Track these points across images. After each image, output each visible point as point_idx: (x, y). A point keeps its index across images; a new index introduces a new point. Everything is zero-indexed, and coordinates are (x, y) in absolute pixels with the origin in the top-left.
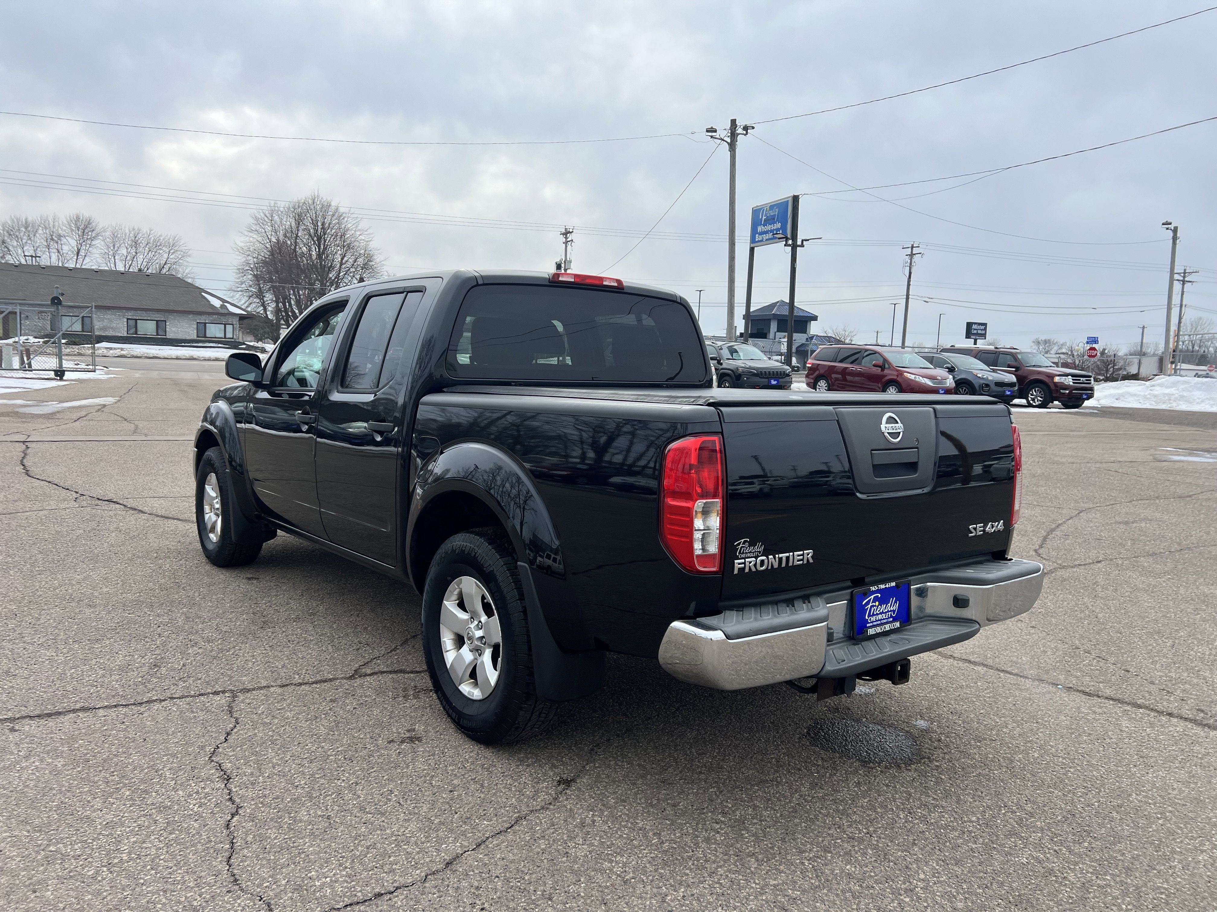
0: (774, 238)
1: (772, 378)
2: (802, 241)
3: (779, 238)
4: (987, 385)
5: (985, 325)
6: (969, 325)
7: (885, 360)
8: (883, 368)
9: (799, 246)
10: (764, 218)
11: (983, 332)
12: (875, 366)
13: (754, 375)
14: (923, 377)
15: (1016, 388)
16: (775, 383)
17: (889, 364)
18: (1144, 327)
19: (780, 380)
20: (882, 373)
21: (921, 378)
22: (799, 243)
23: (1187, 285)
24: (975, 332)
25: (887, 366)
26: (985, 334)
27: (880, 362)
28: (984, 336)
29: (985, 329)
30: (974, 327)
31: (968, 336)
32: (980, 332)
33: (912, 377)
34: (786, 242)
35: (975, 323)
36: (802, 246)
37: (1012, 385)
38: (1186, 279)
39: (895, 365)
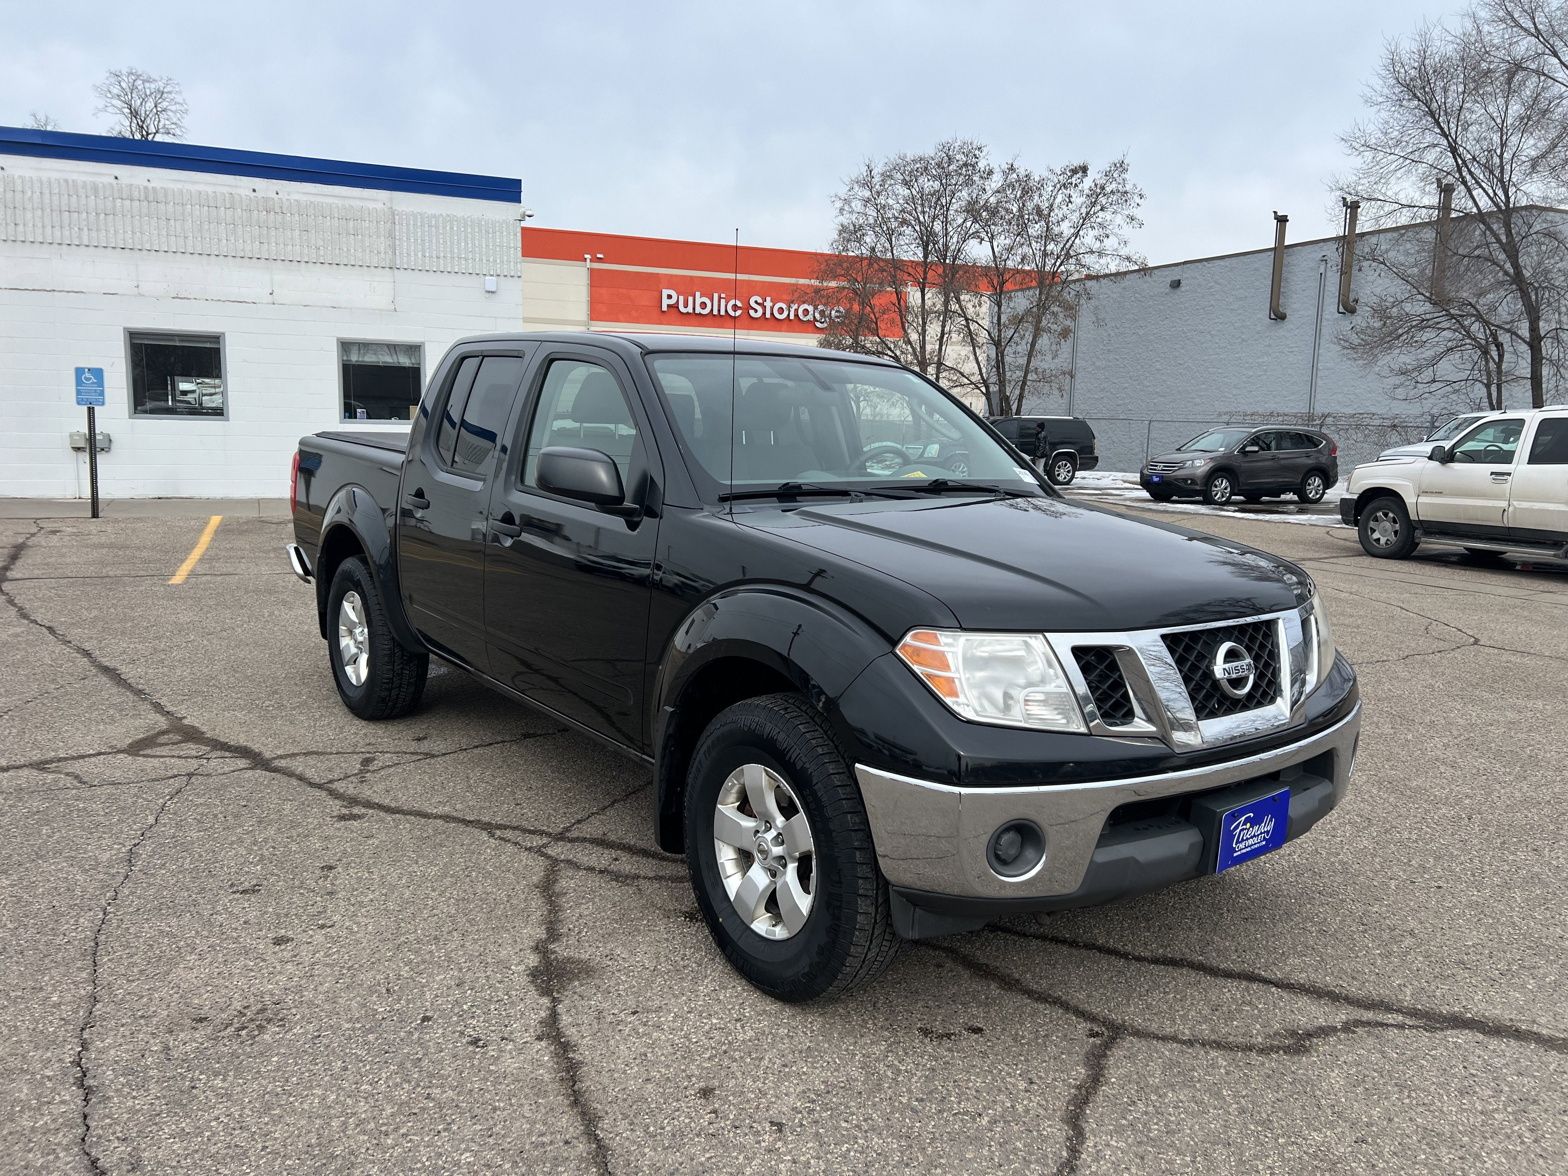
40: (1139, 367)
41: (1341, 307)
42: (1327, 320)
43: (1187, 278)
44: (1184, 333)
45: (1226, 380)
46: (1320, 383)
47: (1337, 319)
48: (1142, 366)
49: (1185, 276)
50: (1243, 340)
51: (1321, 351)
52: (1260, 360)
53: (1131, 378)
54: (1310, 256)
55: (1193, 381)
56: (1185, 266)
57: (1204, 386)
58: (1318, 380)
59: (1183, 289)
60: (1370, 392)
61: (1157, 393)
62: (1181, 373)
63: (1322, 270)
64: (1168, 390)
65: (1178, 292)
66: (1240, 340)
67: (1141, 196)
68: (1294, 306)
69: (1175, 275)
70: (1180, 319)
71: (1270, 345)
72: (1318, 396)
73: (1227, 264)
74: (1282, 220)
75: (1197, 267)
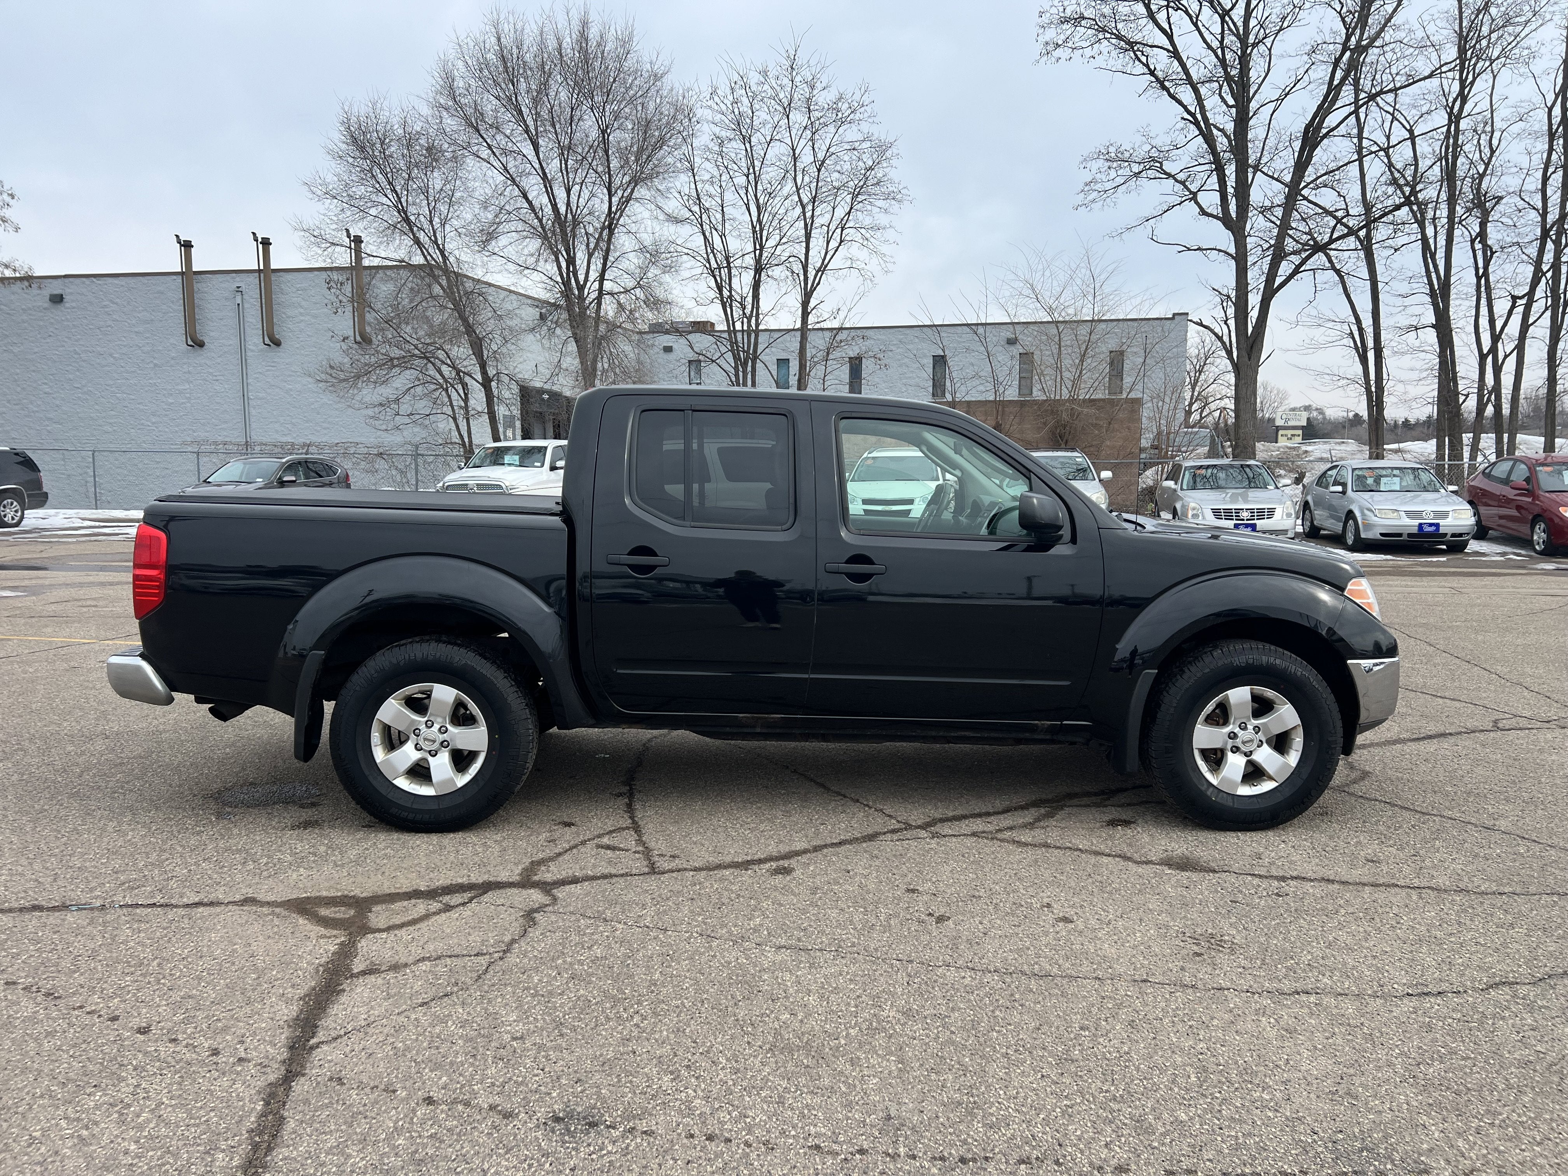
40: (19, 389)
41: (266, 339)
42: (252, 351)
43: (71, 294)
44: (76, 353)
45: (141, 407)
46: (253, 412)
47: (261, 350)
48: (23, 389)
49: (68, 290)
50: (156, 365)
51: (250, 381)
52: (180, 387)
53: (9, 401)
54: (223, 285)
55: (97, 407)
56: (67, 280)
57: (113, 413)
58: (251, 409)
59: (67, 305)
60: (307, 422)
61: (50, 419)
62: (79, 398)
63: (239, 301)
64: (65, 416)
65: (60, 307)
66: (152, 365)
67: (12, 196)
68: (212, 334)
69: (56, 288)
70: (69, 338)
71: (189, 372)
72: (254, 425)
73: (123, 283)
74: (187, 246)
75: (84, 283)
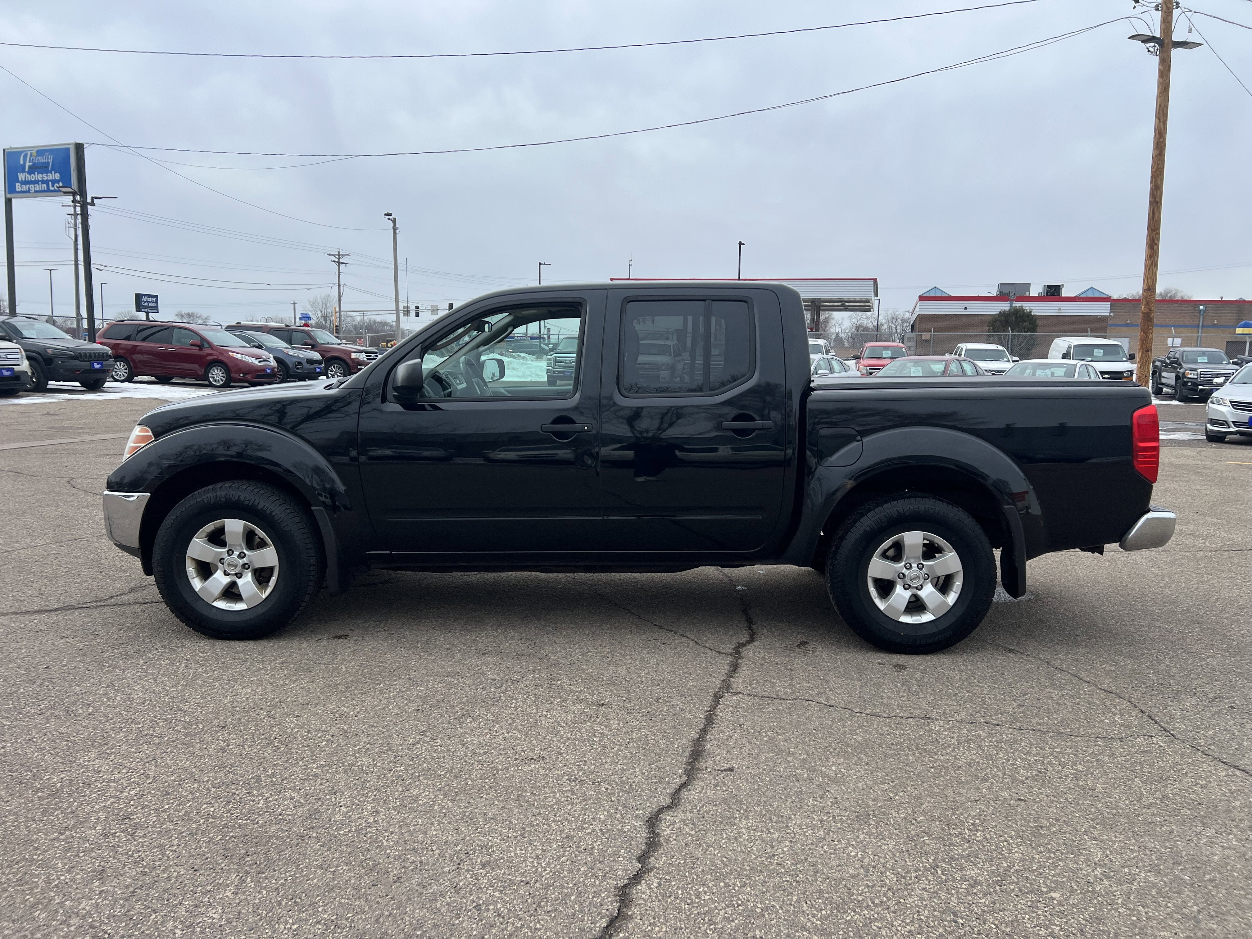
0: (48, 190)
1: (95, 361)
2: (93, 198)
3: (65, 193)
4: (300, 363)
5: (156, 297)
6: (138, 297)
7: (203, 339)
8: (201, 347)
9: (89, 204)
10: (28, 164)
11: (155, 305)
12: (192, 345)
13: (72, 357)
14: (249, 356)
15: (323, 365)
16: (99, 366)
17: (209, 343)
18: (294, 304)
19: (104, 363)
20: (200, 353)
21: (247, 357)
22: (89, 200)
23: (342, 266)
24: (146, 304)
25: (206, 345)
26: (157, 307)
27: (197, 341)
28: (156, 309)
29: (157, 302)
30: (144, 299)
31: (139, 308)
32: (151, 304)
33: (239, 356)
34: (74, 198)
35: (145, 295)
36: (93, 204)
37: (319, 362)
38: (341, 261)
39: (215, 344)
